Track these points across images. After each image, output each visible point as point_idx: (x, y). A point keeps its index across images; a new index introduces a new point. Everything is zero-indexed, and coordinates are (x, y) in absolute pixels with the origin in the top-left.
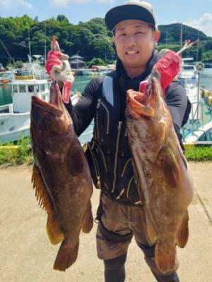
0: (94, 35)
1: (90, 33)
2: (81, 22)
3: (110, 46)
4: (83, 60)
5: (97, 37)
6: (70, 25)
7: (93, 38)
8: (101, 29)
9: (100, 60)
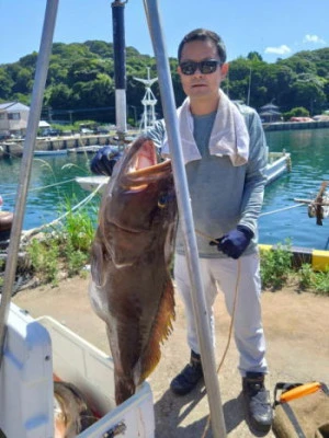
0: (297, 76)
1: (291, 72)
2: (279, 59)
3: (319, 90)
4: (280, 110)
5: (301, 78)
6: (264, 63)
7: (295, 80)
8: (308, 66)
9: (303, 109)
